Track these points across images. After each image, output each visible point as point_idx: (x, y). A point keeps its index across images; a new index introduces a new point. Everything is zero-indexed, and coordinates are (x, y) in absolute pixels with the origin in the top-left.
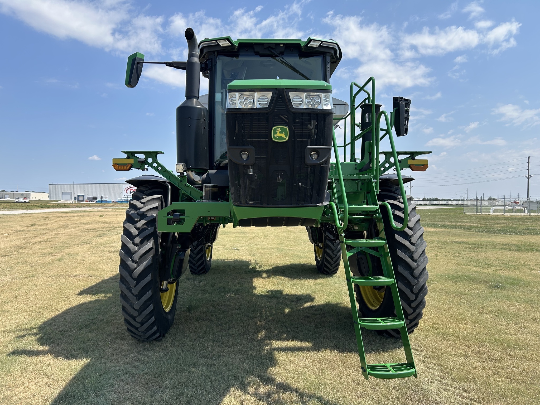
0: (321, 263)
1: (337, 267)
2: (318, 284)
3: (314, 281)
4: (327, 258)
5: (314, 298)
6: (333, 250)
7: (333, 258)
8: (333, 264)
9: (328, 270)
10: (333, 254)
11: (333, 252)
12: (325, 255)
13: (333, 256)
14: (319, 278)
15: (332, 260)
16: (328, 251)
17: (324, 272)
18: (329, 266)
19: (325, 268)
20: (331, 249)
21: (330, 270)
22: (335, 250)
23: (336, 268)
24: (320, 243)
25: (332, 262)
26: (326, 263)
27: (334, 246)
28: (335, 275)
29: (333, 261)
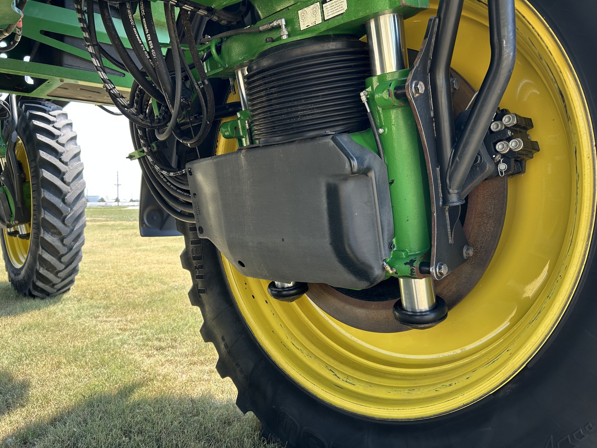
0: (26, 271)
1: (73, 276)
2: (27, 328)
3: (9, 320)
4: (47, 256)
5: (25, 386)
6: (64, 234)
7: (63, 255)
8: (60, 271)
9: (47, 288)
10: (64, 245)
11: (62, 240)
12: (41, 251)
13: (62, 250)
14: (24, 310)
15: (59, 259)
16: (48, 237)
17: (35, 293)
18: (50, 276)
19: (39, 284)
20: (56, 232)
21: (53, 285)
22: (69, 235)
23: (70, 279)
24: (21, 222)
25: (60, 266)
26: (42, 271)
27: (65, 225)
28: (66, 296)
29: (61, 262)
